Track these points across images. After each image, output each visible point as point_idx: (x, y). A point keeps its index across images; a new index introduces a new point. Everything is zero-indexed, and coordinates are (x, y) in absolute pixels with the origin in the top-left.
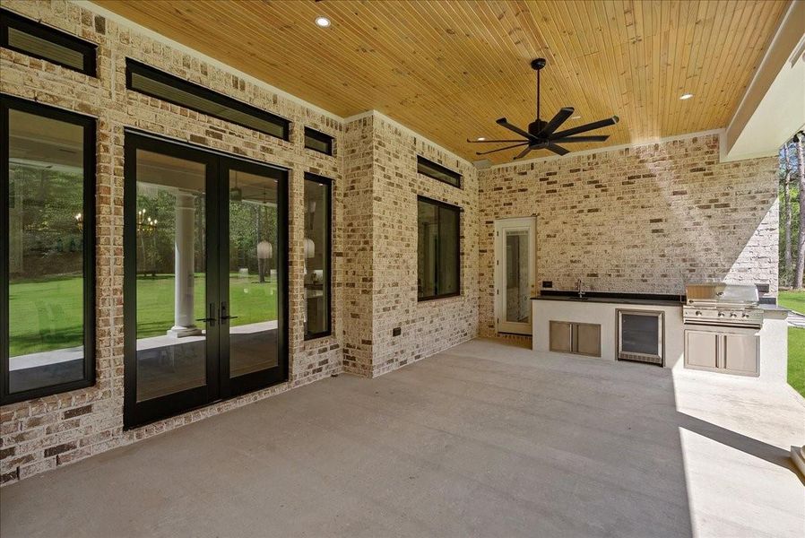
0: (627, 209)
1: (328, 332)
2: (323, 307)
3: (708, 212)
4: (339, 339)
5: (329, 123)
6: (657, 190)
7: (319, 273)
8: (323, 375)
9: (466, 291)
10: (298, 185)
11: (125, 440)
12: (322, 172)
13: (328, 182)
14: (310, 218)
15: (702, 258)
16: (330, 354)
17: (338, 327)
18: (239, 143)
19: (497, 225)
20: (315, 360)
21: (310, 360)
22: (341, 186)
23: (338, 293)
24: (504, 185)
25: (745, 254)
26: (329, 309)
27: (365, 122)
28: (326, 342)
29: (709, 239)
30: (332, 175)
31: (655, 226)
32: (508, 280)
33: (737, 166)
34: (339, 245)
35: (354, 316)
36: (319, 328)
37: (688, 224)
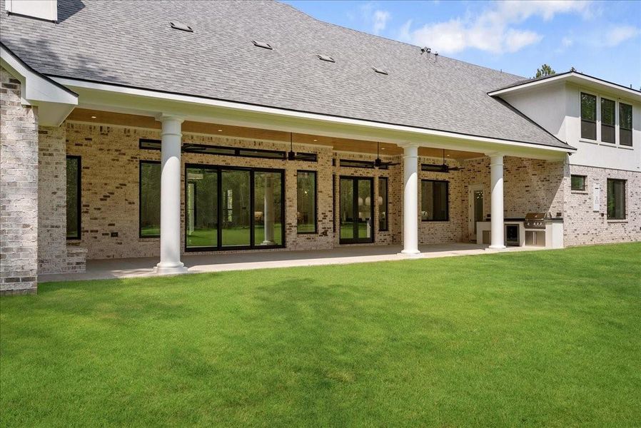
0: (517, 181)
1: (387, 230)
2: (385, 223)
3: (544, 183)
4: (391, 232)
5: (387, 158)
6: (527, 173)
7: (384, 213)
8: (384, 244)
9: (452, 220)
10: (377, 181)
11: (340, 246)
12: (384, 176)
13: (386, 178)
14: (380, 188)
15: (542, 202)
16: (387, 237)
17: (390, 228)
18: (361, 173)
19: (470, 188)
20: (383, 238)
21: (381, 238)
22: (391, 179)
23: (390, 217)
24: (472, 168)
25: (554, 201)
26: (387, 222)
27: (398, 158)
28: (386, 233)
29: (544, 195)
30: (388, 176)
31: (527, 189)
32: (475, 214)
33: (552, 164)
34: (390, 200)
35: (396, 224)
36: (383, 227)
37: (537, 188)
